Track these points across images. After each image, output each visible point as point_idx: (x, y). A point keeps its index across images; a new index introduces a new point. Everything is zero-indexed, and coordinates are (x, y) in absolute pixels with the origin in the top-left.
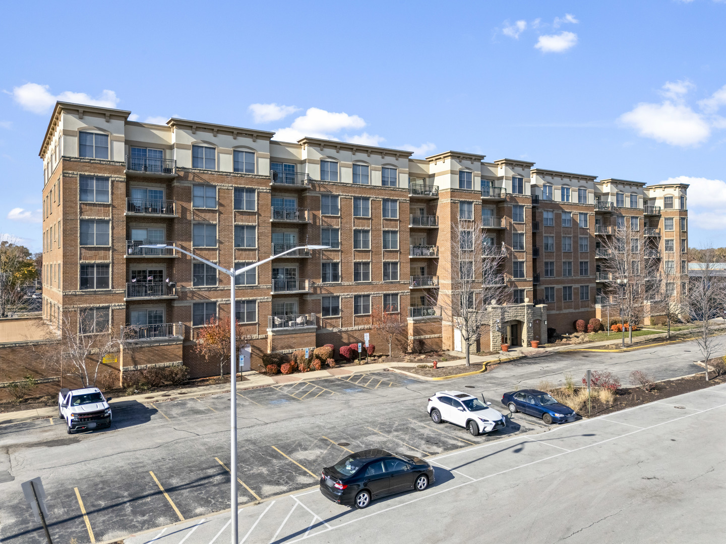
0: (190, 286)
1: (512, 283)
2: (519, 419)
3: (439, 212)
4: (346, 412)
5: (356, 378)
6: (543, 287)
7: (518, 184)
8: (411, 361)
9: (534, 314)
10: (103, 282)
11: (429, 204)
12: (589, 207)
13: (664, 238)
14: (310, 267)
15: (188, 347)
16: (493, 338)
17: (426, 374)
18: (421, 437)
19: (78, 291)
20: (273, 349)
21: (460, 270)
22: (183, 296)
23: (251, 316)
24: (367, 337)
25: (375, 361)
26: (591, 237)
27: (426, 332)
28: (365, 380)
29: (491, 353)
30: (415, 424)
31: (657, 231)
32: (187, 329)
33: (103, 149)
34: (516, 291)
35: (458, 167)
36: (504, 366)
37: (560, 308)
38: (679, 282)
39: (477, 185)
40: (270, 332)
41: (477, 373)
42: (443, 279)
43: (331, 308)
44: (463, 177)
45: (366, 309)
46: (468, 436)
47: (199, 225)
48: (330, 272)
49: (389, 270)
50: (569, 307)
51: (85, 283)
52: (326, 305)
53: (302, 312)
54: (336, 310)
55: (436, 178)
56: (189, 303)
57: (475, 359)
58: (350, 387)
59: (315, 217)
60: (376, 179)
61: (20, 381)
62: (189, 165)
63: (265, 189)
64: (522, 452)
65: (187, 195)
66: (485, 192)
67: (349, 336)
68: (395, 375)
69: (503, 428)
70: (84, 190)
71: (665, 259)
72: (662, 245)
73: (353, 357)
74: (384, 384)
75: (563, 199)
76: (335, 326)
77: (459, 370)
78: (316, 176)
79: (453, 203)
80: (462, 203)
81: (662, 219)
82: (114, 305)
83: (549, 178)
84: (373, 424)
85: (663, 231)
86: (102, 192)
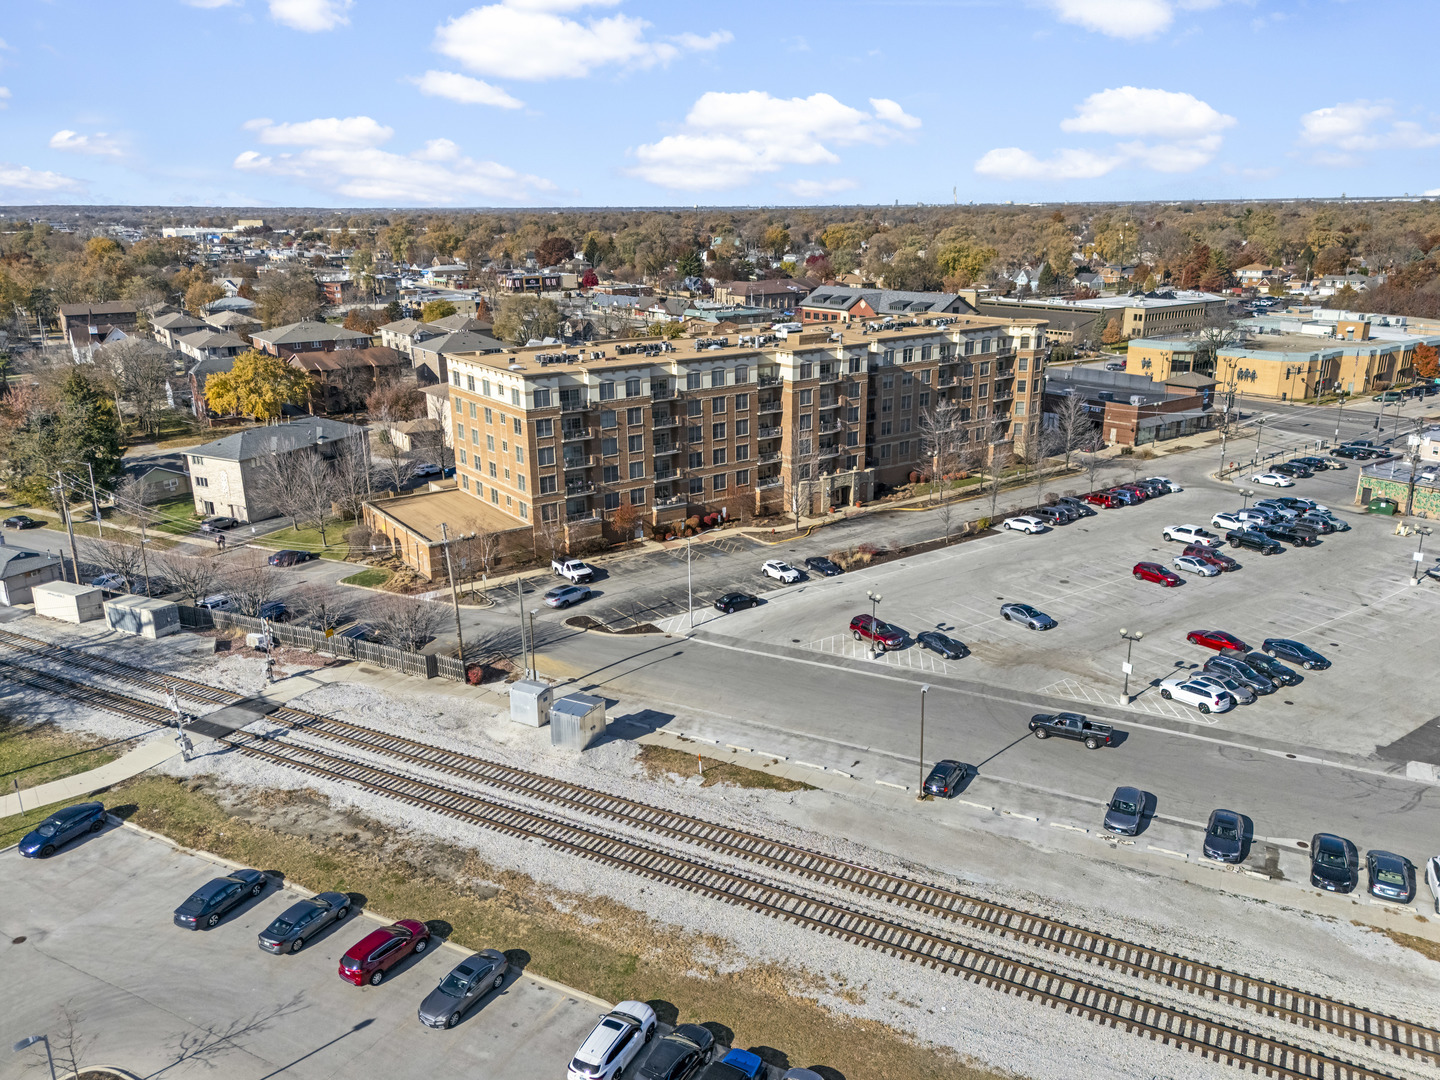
0: (603, 484)
1: (845, 451)
2: (811, 574)
3: (783, 399)
4: (716, 570)
5: (718, 542)
6: (879, 446)
7: (855, 365)
8: (757, 526)
9: (860, 479)
10: (552, 488)
11: (777, 392)
12: (934, 363)
13: (1017, 379)
14: (680, 459)
15: (606, 526)
16: (824, 502)
17: (765, 540)
18: (757, 585)
19: (540, 495)
20: (658, 522)
21: (799, 448)
22: (599, 490)
23: (641, 500)
24: (724, 510)
25: (730, 527)
26: (933, 391)
27: (771, 498)
28: (724, 545)
29: (821, 515)
30: (755, 577)
31: (1011, 371)
32: (602, 512)
33: (547, 402)
34: (849, 458)
35: (800, 361)
36: (825, 529)
37: (896, 462)
38: (1026, 423)
39: (816, 373)
40: (654, 510)
41: (801, 537)
42: (785, 454)
43: (696, 486)
44: (804, 370)
45: (723, 485)
46: (780, 584)
47: (606, 440)
48: (695, 460)
49: (741, 452)
50: (906, 460)
51: (543, 490)
52: (693, 486)
53: (675, 494)
54: (700, 489)
55: (782, 368)
56: (603, 495)
57: (805, 522)
58: (716, 551)
59: (684, 420)
60: (730, 379)
61: (515, 552)
62: (597, 399)
63: (647, 406)
64: (804, 592)
65: (597, 422)
66: (823, 379)
67: (711, 507)
68: (745, 539)
69: (802, 577)
70: (539, 431)
71: (1016, 400)
72: (1015, 386)
73: (714, 524)
74: (738, 549)
75: (905, 360)
76: (701, 500)
77: (790, 535)
78: (684, 388)
79: (795, 394)
80: (802, 392)
81: (1017, 359)
82: (560, 502)
83: (891, 344)
84: (732, 578)
85: (1017, 371)
86: (549, 429)
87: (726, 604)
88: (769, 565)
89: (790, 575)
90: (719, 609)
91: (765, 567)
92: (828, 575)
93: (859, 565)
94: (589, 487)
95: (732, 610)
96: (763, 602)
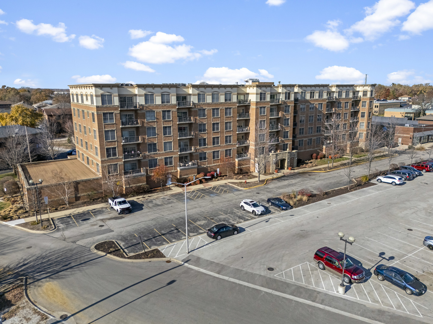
0: (147, 153)
1: (282, 141)
2: (272, 208)
3: (250, 112)
4: (211, 205)
5: (214, 188)
6: (298, 140)
7: (288, 96)
8: (236, 179)
9: (291, 155)
10: (115, 154)
11: (247, 108)
12: (324, 100)
13: (361, 111)
14: (194, 141)
15: (148, 177)
16: (272, 168)
17: (241, 187)
18: (237, 216)
19: (106, 159)
20: (180, 176)
21: (259, 138)
22: (144, 157)
23: (171, 163)
24: (218, 170)
25: (221, 179)
26: (323, 114)
27: (243, 165)
28: (218, 189)
29: (270, 174)
30: (236, 210)
31: (358, 108)
32: (147, 170)
33: (110, 101)
34: (284, 145)
35: (260, 91)
36: (274, 181)
37: (305, 149)
38: (365, 133)
39: (268, 98)
40: (179, 169)
41: (262, 185)
42: (251, 142)
43: (203, 157)
44: (262, 96)
45: (218, 157)
46: (252, 215)
47: (149, 128)
48: (202, 142)
49: (227, 140)
50: (310, 148)
51: (109, 155)
52: (201, 156)
53: (191, 161)
54: (205, 158)
55: (250, 95)
56: (147, 160)
57: (263, 177)
58: (212, 193)
59: (196, 119)
60: (222, 99)
61: (90, 193)
62: (144, 103)
63: (174, 110)
64: (268, 222)
65: (143, 116)
66: (271, 102)
67: (211, 168)
68: (229, 186)
69: (267, 211)
70: (105, 119)
71: (360, 122)
72: (360, 115)
73: (213, 177)
74: (225, 192)
75: (311, 97)
76: (205, 165)
77: (255, 184)
78: (196, 101)
79: (257, 108)
80: (261, 108)
81: (361, 102)
82: (119, 163)
83: (304, 88)
84: (221, 211)
85: (361, 108)
86: (111, 119)
87: (215, 233)
88: (245, 203)
89: (259, 210)
90: (210, 236)
91: (242, 204)
92: (283, 209)
93: (301, 203)
94: (139, 155)
95: (219, 237)
96: (241, 230)
